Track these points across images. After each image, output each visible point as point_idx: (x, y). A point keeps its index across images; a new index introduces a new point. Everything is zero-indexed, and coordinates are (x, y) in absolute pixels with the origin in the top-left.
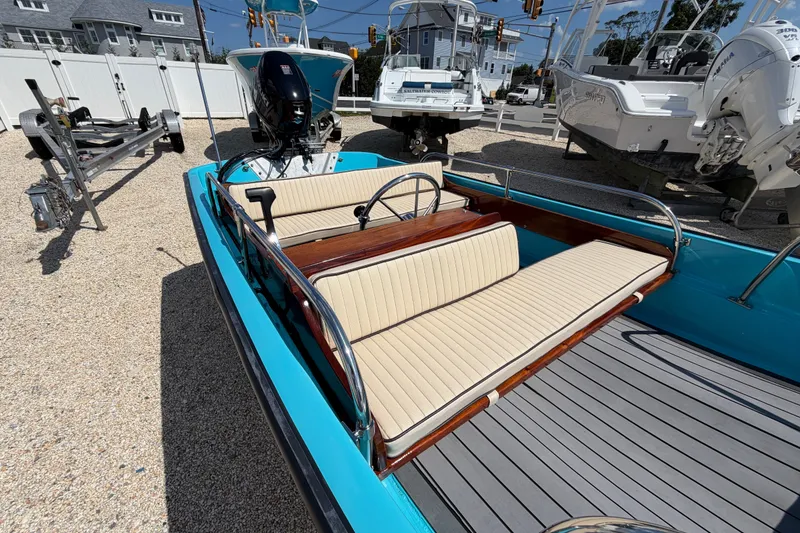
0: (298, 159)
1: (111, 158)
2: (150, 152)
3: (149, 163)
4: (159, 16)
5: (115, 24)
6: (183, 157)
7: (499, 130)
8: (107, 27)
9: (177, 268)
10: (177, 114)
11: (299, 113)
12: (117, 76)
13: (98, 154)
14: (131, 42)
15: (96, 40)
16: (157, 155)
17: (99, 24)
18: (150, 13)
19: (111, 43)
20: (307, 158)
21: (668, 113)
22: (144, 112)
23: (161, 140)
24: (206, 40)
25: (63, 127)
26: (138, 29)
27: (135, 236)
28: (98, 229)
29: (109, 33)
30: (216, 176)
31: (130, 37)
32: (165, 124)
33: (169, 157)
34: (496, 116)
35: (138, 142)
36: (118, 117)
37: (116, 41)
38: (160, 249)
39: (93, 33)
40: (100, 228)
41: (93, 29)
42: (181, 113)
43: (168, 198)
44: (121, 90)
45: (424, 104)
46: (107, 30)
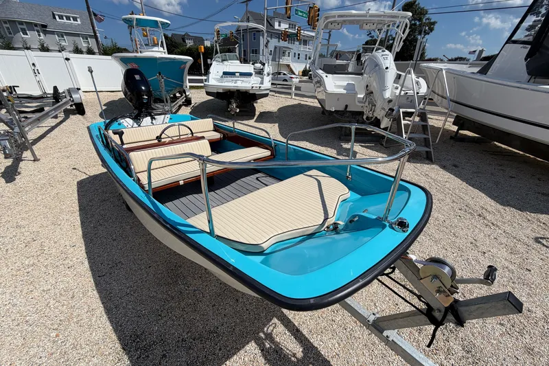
0: (149, 119)
1: (39, 120)
2: (62, 115)
3: (61, 122)
4: (61, 17)
5: (25, 22)
6: (85, 118)
7: (293, 97)
8: (19, 24)
9: (85, 177)
10: (79, 89)
11: (145, 97)
12: (33, 64)
13: (30, 118)
14: (40, 36)
15: (10, 33)
16: (67, 117)
17: (13, 22)
18: (54, 15)
19: (23, 36)
20: (153, 118)
21: (345, 92)
22: (55, 88)
23: (69, 107)
24: (98, 35)
25: (10, 103)
26: (45, 26)
27: (58, 163)
28: (34, 160)
29: (21, 29)
30: (104, 128)
31: (38, 31)
32: (71, 97)
33: (75, 118)
34: (291, 89)
35: (54, 109)
36: (37, 92)
37: (27, 34)
38: (74, 169)
39: (8, 28)
40: (36, 160)
41: (8, 25)
42: (81, 88)
43: (77, 142)
44: (37, 74)
45: (236, 85)
46: (19, 26)
